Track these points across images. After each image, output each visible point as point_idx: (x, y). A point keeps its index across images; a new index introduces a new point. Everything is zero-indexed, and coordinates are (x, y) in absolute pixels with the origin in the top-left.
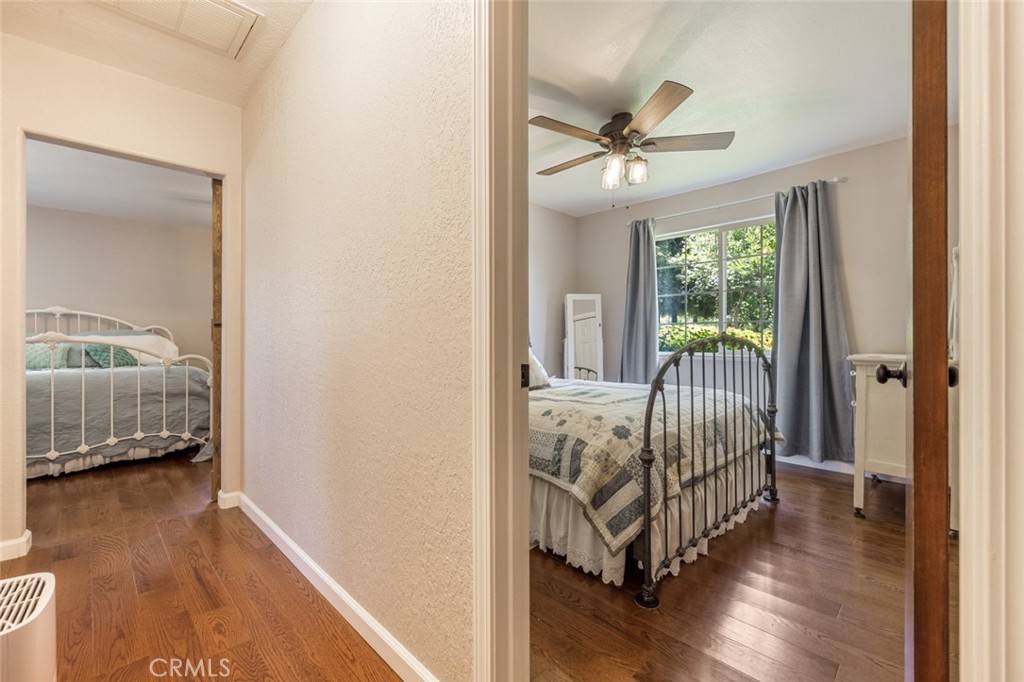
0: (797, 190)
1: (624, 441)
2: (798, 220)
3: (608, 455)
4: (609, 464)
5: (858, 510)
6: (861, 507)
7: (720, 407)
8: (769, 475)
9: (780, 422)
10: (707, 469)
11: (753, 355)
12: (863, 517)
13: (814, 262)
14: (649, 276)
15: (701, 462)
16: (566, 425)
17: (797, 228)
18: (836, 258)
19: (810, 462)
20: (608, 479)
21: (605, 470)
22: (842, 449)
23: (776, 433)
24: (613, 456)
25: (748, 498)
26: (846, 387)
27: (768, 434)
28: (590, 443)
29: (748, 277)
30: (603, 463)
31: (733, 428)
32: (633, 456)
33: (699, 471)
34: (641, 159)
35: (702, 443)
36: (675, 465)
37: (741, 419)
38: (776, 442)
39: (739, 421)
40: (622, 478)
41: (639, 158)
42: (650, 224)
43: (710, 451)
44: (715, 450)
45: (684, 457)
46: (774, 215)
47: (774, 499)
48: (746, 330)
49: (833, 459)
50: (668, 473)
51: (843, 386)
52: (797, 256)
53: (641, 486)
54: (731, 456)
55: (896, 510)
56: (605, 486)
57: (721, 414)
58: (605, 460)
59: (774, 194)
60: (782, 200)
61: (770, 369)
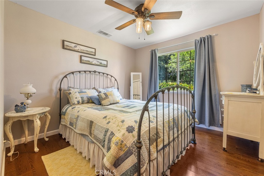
0: (202, 38)
1: (131, 134)
2: (202, 48)
3: (122, 142)
4: (123, 146)
5: (224, 148)
6: (226, 147)
7: (176, 112)
8: (193, 134)
9: (196, 115)
10: (170, 140)
11: (188, 92)
12: (226, 151)
13: (207, 61)
14: (156, 67)
15: (167, 138)
16: (110, 124)
17: (202, 51)
18: (214, 61)
19: (205, 126)
20: (122, 153)
21: (121, 149)
22: (215, 123)
23: (195, 120)
24: (125, 142)
25: (186, 146)
26: (217, 103)
27: (193, 120)
28: (116, 135)
29: (186, 71)
30: (119, 146)
31: (181, 120)
32: (134, 142)
33: (166, 142)
34: (149, 21)
35: (168, 129)
36: (155, 144)
37: (184, 116)
38: (195, 123)
39: (183, 117)
40: (128, 154)
41: (148, 21)
42: (156, 51)
43: (171, 133)
44: (173, 131)
45: (160, 138)
46: (194, 47)
47: (195, 143)
48: (185, 84)
49: (212, 126)
50: (151, 148)
51: (216, 102)
52: (202, 60)
53: (137, 157)
54: (180, 132)
55: (236, 147)
56: (120, 157)
57: (176, 115)
58: (121, 144)
59: (194, 40)
60: (197, 42)
61: (193, 97)
